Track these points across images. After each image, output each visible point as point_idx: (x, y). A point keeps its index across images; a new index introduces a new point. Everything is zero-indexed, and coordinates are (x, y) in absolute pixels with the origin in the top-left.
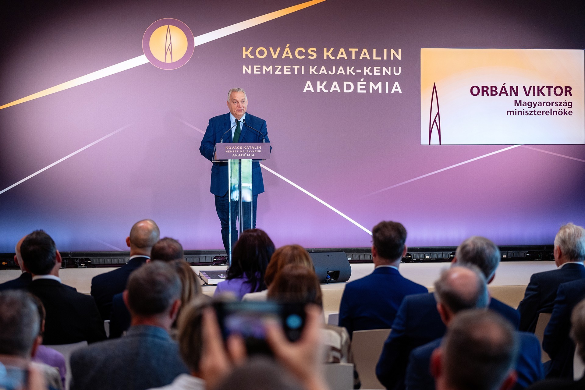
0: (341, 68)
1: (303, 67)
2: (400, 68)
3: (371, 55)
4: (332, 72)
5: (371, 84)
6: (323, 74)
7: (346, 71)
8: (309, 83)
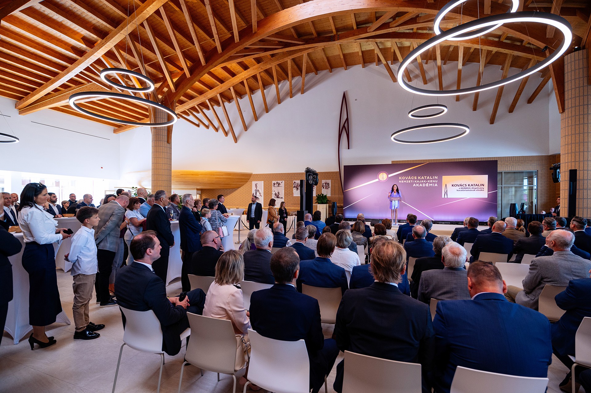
1: (413, 181)
2: (437, 180)
3: (430, 178)
5: (430, 184)
6: (418, 182)
7: (423, 181)
8: (414, 184)
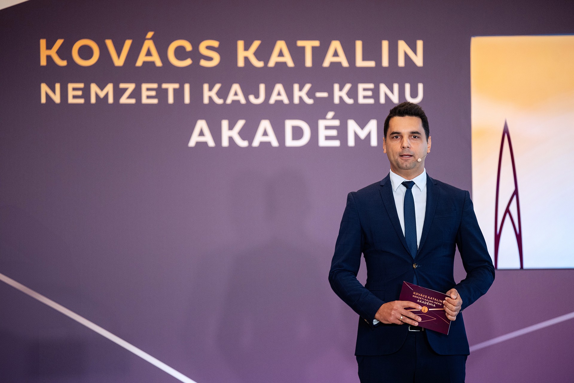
0: (279, 87)
1: (187, 87)
2: (420, 86)
3: (350, 55)
4: (257, 96)
5: (352, 125)
6: (236, 103)
7: (290, 94)
8: (201, 124)
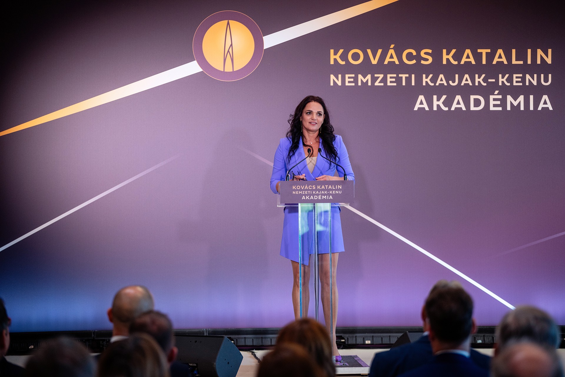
0: (467, 76)
1: (413, 76)
2: (550, 75)
3: (509, 58)
4: (454, 82)
5: (509, 98)
6: (441, 85)
7: (473, 80)
8: (421, 98)
